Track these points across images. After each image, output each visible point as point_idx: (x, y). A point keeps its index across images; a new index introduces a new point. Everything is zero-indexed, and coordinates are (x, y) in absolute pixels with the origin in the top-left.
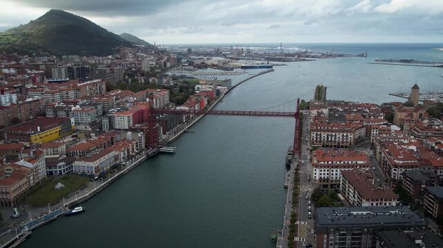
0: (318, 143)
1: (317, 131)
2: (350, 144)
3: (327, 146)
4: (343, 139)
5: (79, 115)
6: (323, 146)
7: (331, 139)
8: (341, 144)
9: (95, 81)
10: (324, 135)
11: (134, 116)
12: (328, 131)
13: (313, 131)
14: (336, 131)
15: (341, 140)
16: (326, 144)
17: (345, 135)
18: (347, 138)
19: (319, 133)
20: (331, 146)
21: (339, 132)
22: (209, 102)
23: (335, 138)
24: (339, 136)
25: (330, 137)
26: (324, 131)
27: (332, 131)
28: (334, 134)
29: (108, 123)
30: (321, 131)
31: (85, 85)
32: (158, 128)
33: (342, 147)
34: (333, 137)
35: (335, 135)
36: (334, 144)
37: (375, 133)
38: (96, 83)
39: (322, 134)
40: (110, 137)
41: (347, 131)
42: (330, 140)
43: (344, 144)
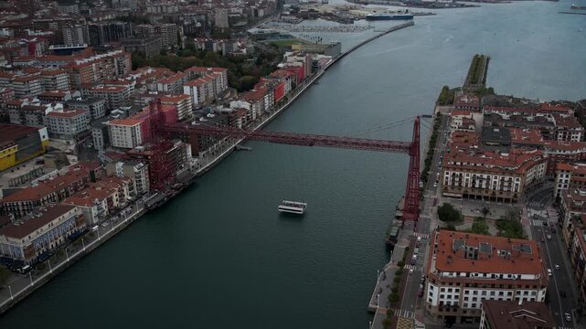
0: (456, 190)
1: (454, 169)
2: (515, 196)
3: (472, 197)
4: (502, 185)
5: (57, 122)
6: (465, 196)
7: (480, 186)
8: (498, 195)
9: (110, 54)
10: (467, 177)
11: (143, 126)
12: (475, 171)
13: (448, 168)
14: (489, 171)
15: (498, 188)
16: (470, 192)
17: (507, 178)
18: (510, 186)
19: (458, 173)
20: (479, 197)
21: (497, 173)
22: (293, 86)
23: (488, 184)
24: (496, 180)
25: (477, 182)
26: (468, 170)
27: (483, 172)
28: (485, 176)
29: (101, 137)
30: (461, 170)
31: (90, 63)
32: (182, 150)
33: (500, 200)
34: (484, 182)
35: (488, 178)
36: (484, 194)
37: (564, 179)
38: (112, 58)
39: (464, 174)
40: (88, 170)
41: (511, 173)
42: (477, 186)
43: (504, 196)
